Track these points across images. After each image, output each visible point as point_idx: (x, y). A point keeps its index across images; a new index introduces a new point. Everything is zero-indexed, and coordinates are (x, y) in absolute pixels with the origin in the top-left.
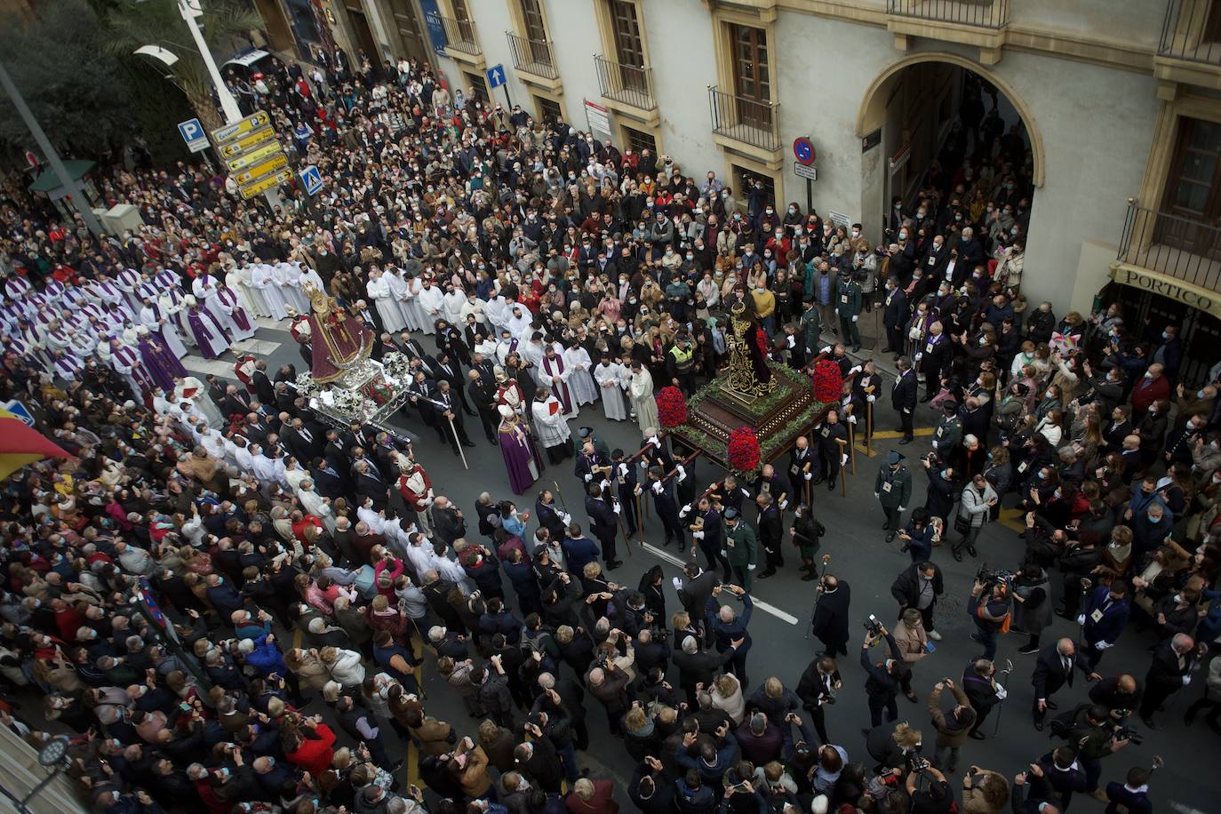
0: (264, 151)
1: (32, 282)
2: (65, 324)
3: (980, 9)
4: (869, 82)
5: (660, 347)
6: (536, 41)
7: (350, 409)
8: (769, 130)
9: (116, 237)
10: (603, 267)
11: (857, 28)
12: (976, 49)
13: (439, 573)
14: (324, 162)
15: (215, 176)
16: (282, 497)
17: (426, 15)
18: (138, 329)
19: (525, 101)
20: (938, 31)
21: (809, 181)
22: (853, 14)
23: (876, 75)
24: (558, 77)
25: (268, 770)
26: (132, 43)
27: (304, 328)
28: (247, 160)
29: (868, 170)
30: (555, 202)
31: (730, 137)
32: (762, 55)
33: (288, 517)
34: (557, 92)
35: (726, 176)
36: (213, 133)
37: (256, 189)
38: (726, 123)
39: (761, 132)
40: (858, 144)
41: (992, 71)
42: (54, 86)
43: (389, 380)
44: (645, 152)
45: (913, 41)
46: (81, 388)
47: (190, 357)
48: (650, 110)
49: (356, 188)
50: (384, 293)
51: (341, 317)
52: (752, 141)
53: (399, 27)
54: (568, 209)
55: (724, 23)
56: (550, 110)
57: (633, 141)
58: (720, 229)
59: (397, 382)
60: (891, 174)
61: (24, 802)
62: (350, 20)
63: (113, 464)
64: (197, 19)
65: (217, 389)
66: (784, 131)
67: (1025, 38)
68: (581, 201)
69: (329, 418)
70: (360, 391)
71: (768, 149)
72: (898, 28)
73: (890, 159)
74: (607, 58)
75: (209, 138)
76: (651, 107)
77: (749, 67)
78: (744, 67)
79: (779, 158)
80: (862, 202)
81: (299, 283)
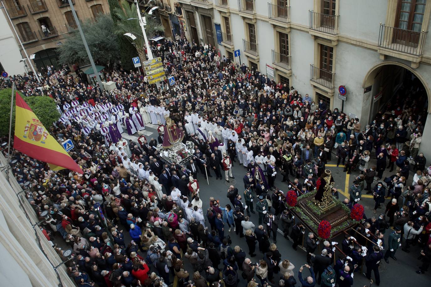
0: (158, 70)
1: (79, 102)
3: (412, 49)
4: (369, 69)
5: (281, 152)
6: (252, 43)
7: (173, 158)
8: (331, 81)
9: (107, 91)
10: (265, 122)
11: (366, 50)
12: (410, 62)
14: (177, 75)
15: (141, 75)
16: (146, 185)
17: (217, 31)
18: (110, 122)
20: (396, 54)
21: (343, 101)
22: (366, 46)
23: (372, 67)
24: (258, 56)
25: (127, 276)
26: (123, 31)
27: (162, 129)
28: (152, 72)
29: (365, 100)
30: (252, 97)
31: (316, 82)
32: (331, 56)
33: (148, 191)
34: (257, 61)
35: (313, 96)
36: (143, 62)
37: (153, 82)
38: (315, 78)
39: (327, 82)
40: (363, 90)
41: (415, 70)
42: (97, 42)
43: (187, 150)
44: (285, 85)
45: (386, 57)
46: (89, 138)
47: (124, 133)
48: (289, 70)
49: (185, 85)
52: (324, 85)
53: (207, 34)
54: (255, 100)
55: (318, 44)
56: (254, 66)
57: (281, 80)
59: (189, 152)
60: (374, 102)
61: (56, 267)
62: (192, 30)
63: (94, 165)
64: (145, 26)
65: (131, 145)
66: (336, 83)
67: (429, 60)
68: (261, 98)
69: (165, 160)
70: (177, 153)
71: (329, 88)
72: (381, 52)
73: (374, 97)
74: (276, 51)
75: (141, 63)
76: (289, 69)
77: (326, 59)
78: (324, 59)
79: (333, 92)
80: (362, 111)
81: (163, 114)
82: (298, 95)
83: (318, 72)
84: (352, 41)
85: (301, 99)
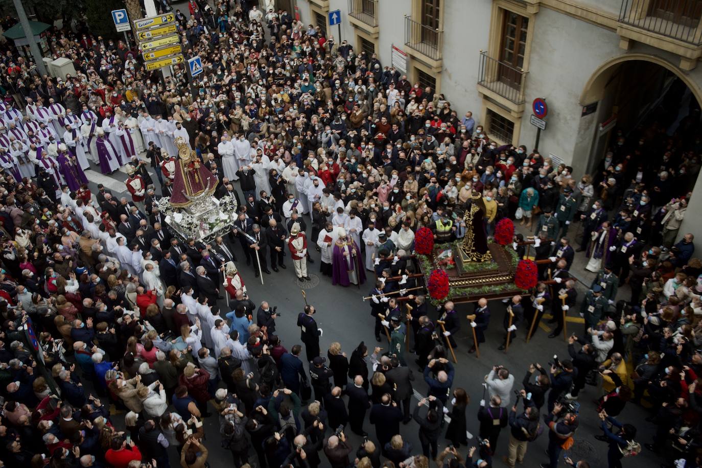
0: (167, 40)
2: (10, 132)
3: (687, 29)
4: (597, 68)
7: (190, 229)
8: (518, 89)
11: (595, 28)
12: (678, 57)
13: (232, 351)
19: (351, 38)
20: (653, 40)
21: (539, 129)
22: (593, 18)
23: (602, 64)
24: (377, 26)
25: (90, 464)
27: (171, 166)
28: (155, 44)
29: (583, 129)
31: (489, 89)
32: (523, 36)
33: (135, 291)
34: (374, 36)
35: (480, 117)
36: (135, 22)
37: (156, 65)
38: (488, 79)
39: (512, 89)
40: (580, 110)
41: (687, 74)
43: (221, 214)
44: (428, 89)
45: (633, 44)
48: (437, 60)
50: (230, 152)
51: (197, 165)
52: (504, 95)
55: (500, 9)
56: (368, 47)
57: (421, 79)
58: (469, 152)
59: (226, 217)
60: (599, 135)
63: (24, 234)
66: (528, 91)
69: (175, 231)
70: (199, 218)
71: (514, 102)
72: (625, 33)
73: (601, 125)
74: (414, 18)
75: (131, 24)
76: (438, 58)
77: (513, 42)
78: (509, 42)
79: (521, 110)
80: (575, 151)
81: (173, 136)
82: (451, 111)
83: (495, 67)
84: (568, 6)
85: (456, 122)
